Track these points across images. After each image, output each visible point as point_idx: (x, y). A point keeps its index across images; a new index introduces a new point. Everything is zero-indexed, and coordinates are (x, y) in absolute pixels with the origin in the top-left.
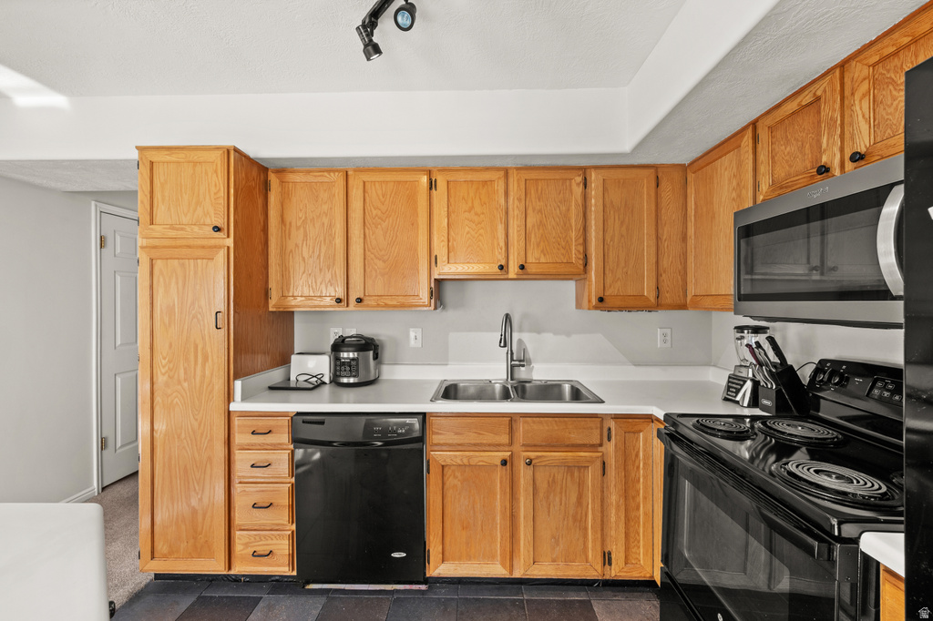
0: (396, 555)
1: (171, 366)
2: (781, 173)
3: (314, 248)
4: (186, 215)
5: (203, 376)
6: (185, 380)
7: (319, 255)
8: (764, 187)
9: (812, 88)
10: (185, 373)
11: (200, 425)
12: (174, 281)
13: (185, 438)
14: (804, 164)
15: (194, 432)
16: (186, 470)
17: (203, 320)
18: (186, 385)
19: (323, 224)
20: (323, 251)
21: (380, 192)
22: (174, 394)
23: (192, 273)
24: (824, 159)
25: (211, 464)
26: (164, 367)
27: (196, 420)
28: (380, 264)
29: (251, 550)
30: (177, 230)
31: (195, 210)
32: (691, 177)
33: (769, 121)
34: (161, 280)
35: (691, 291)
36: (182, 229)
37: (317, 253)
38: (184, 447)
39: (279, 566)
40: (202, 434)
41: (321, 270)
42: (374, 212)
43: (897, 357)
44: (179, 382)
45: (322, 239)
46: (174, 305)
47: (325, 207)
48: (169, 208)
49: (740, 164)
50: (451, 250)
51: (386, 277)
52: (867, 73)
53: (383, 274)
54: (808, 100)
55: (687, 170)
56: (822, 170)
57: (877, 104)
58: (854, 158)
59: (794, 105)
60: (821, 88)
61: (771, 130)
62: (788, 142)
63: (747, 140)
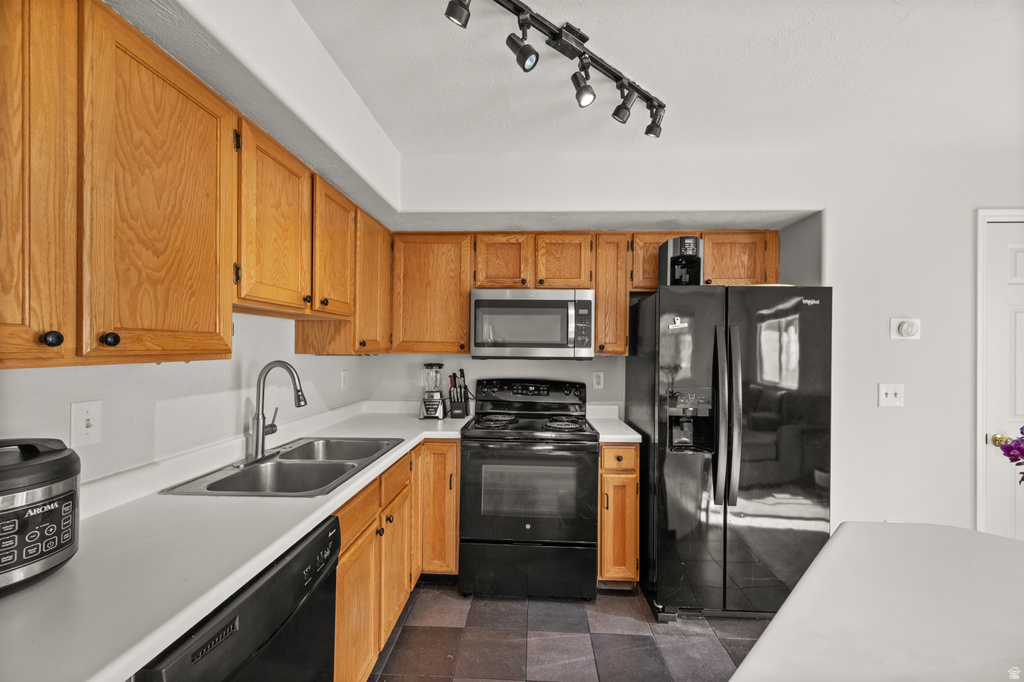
2: (494, 273)
8: (481, 276)
9: (518, 236)
14: (507, 272)
21: (149, 93)
24: (523, 276)
32: (399, 245)
33: (486, 239)
35: (399, 337)
42: (138, 134)
50: (259, 261)
51: (160, 289)
52: (544, 245)
53: (154, 283)
54: (513, 241)
55: (394, 239)
56: (524, 281)
57: (547, 261)
58: (541, 282)
59: (504, 239)
60: (521, 239)
61: (487, 245)
62: (498, 257)
63: (467, 243)
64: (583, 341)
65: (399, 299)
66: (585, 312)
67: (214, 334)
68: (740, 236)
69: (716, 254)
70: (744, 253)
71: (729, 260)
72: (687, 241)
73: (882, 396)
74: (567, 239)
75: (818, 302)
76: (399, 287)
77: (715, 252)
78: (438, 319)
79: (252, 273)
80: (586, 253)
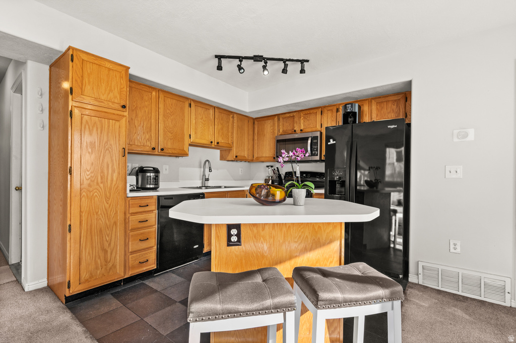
0: (195, 247)
1: (93, 175)
2: (285, 129)
3: (141, 122)
4: (103, 95)
5: (112, 180)
6: (101, 183)
7: (143, 126)
8: (281, 131)
9: (293, 113)
10: (102, 178)
11: (110, 206)
12: (95, 129)
13: (101, 214)
14: (290, 128)
15: (106, 210)
16: (101, 231)
17: (112, 152)
18: (102, 185)
19: (145, 111)
20: (145, 124)
21: (170, 103)
22: (94, 191)
23: (106, 126)
24: (295, 129)
25: (116, 225)
26: (88, 175)
27: (108, 203)
28: (170, 134)
29: (137, 262)
30: (99, 102)
31: (109, 94)
32: (256, 122)
33: (283, 116)
34: (87, 127)
35: (256, 156)
36: (102, 102)
37: (142, 125)
38: (100, 219)
39: (150, 265)
40: (111, 211)
41: (144, 133)
42: (168, 111)
43: (323, 170)
44: (98, 184)
45: (145, 118)
46: (95, 142)
47: (147, 103)
48: (93, 88)
49: (274, 124)
50: (196, 133)
51: (172, 141)
52: (303, 115)
53: (171, 139)
54: (292, 115)
55: (254, 120)
56: (295, 131)
57: (304, 121)
58: (301, 130)
59: (288, 115)
60: (295, 114)
61: (283, 118)
62: (287, 123)
63: (276, 118)
64: (315, 153)
65: (256, 142)
66: (316, 141)
67: (183, 150)
68: (390, 97)
69: (379, 108)
70: (394, 105)
71: (385, 110)
72: (347, 106)
73: (448, 172)
74: (311, 111)
75: (396, 126)
76: (256, 138)
77: (378, 107)
78: (268, 148)
79: (194, 136)
80: (319, 116)
